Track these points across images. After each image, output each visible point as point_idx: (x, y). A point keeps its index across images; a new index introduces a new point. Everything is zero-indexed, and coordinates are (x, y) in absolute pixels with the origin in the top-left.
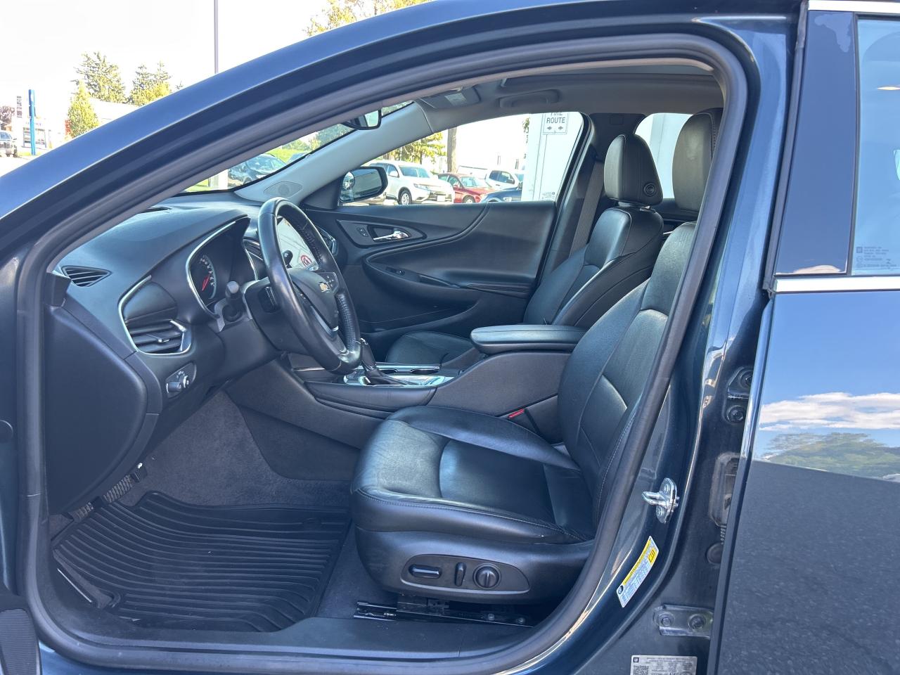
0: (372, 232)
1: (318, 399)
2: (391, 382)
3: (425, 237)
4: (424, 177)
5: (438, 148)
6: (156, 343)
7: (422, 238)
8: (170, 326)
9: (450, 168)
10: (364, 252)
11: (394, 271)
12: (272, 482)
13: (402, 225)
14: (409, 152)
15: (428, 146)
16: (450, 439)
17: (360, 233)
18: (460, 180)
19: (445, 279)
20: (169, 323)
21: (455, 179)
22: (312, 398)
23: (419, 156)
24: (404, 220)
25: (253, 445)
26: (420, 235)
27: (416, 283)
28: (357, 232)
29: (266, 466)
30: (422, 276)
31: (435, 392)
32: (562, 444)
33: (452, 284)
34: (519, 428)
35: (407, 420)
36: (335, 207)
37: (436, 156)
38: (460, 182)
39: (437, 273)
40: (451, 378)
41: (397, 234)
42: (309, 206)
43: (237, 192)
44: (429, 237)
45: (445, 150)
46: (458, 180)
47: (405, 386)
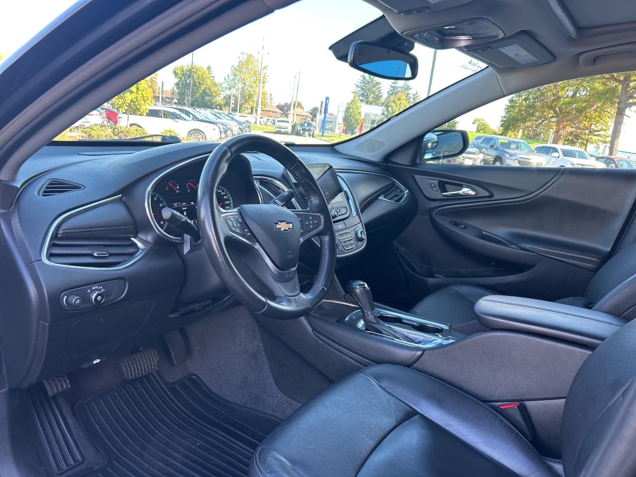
0: (443, 187)
1: (314, 332)
2: (384, 332)
3: (491, 196)
4: (582, 158)
5: (604, 137)
6: (91, 255)
7: (489, 197)
8: (129, 243)
9: (611, 153)
10: (434, 204)
11: (456, 224)
12: (275, 395)
13: (470, 183)
14: (577, 139)
15: (595, 135)
16: (418, 413)
17: (432, 187)
18: (617, 162)
19: (507, 238)
20: (129, 239)
21: (611, 162)
22: (310, 329)
23: (585, 143)
24: (473, 178)
25: (264, 358)
26: (487, 194)
27: (475, 239)
28: (429, 186)
29: (271, 380)
30: (483, 232)
31: (421, 355)
32: (559, 463)
33: (513, 244)
34: (506, 424)
35: (378, 378)
36: (414, 163)
37: (600, 143)
38: (615, 163)
39: (501, 231)
40: (451, 341)
41: (465, 190)
42: (392, 161)
43: (336, 147)
44: (496, 196)
45: (609, 139)
46: (614, 162)
47: (396, 341)
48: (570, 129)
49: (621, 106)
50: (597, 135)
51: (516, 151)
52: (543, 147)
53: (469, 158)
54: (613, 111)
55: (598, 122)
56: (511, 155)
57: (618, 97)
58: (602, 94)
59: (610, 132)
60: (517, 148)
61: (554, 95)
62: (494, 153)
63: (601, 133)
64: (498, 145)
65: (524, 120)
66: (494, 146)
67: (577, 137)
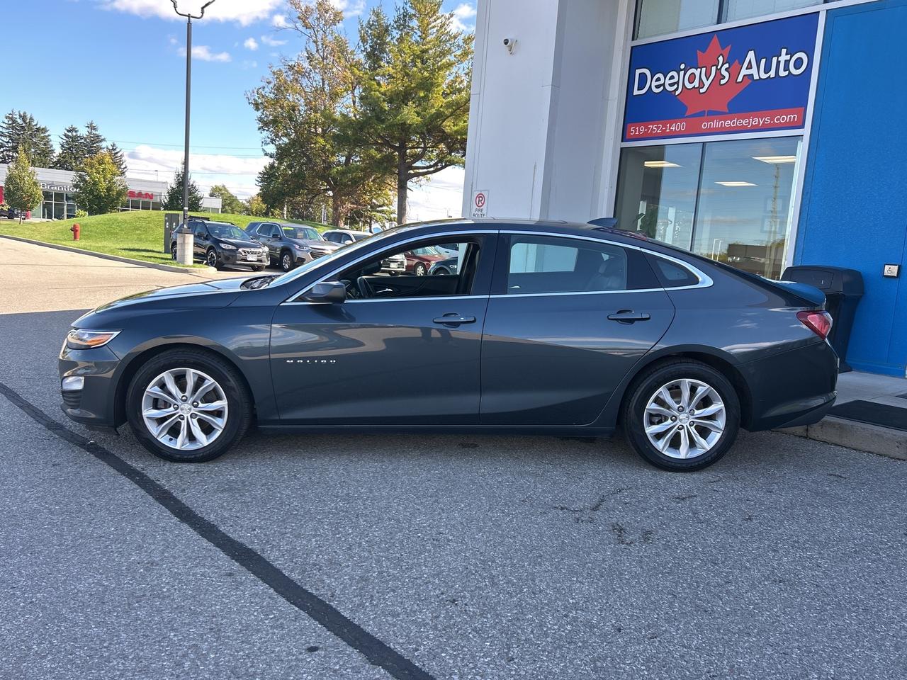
48: (350, 206)
49: (403, 177)
50: (380, 212)
51: (305, 240)
52: (333, 233)
53: (252, 253)
54: (395, 184)
55: (379, 195)
56: (301, 246)
57: (396, 167)
58: (379, 163)
59: (395, 207)
60: (305, 237)
61: (324, 161)
62: (279, 245)
63: (385, 208)
64: (283, 234)
65: (293, 193)
66: (277, 235)
67: (359, 214)
